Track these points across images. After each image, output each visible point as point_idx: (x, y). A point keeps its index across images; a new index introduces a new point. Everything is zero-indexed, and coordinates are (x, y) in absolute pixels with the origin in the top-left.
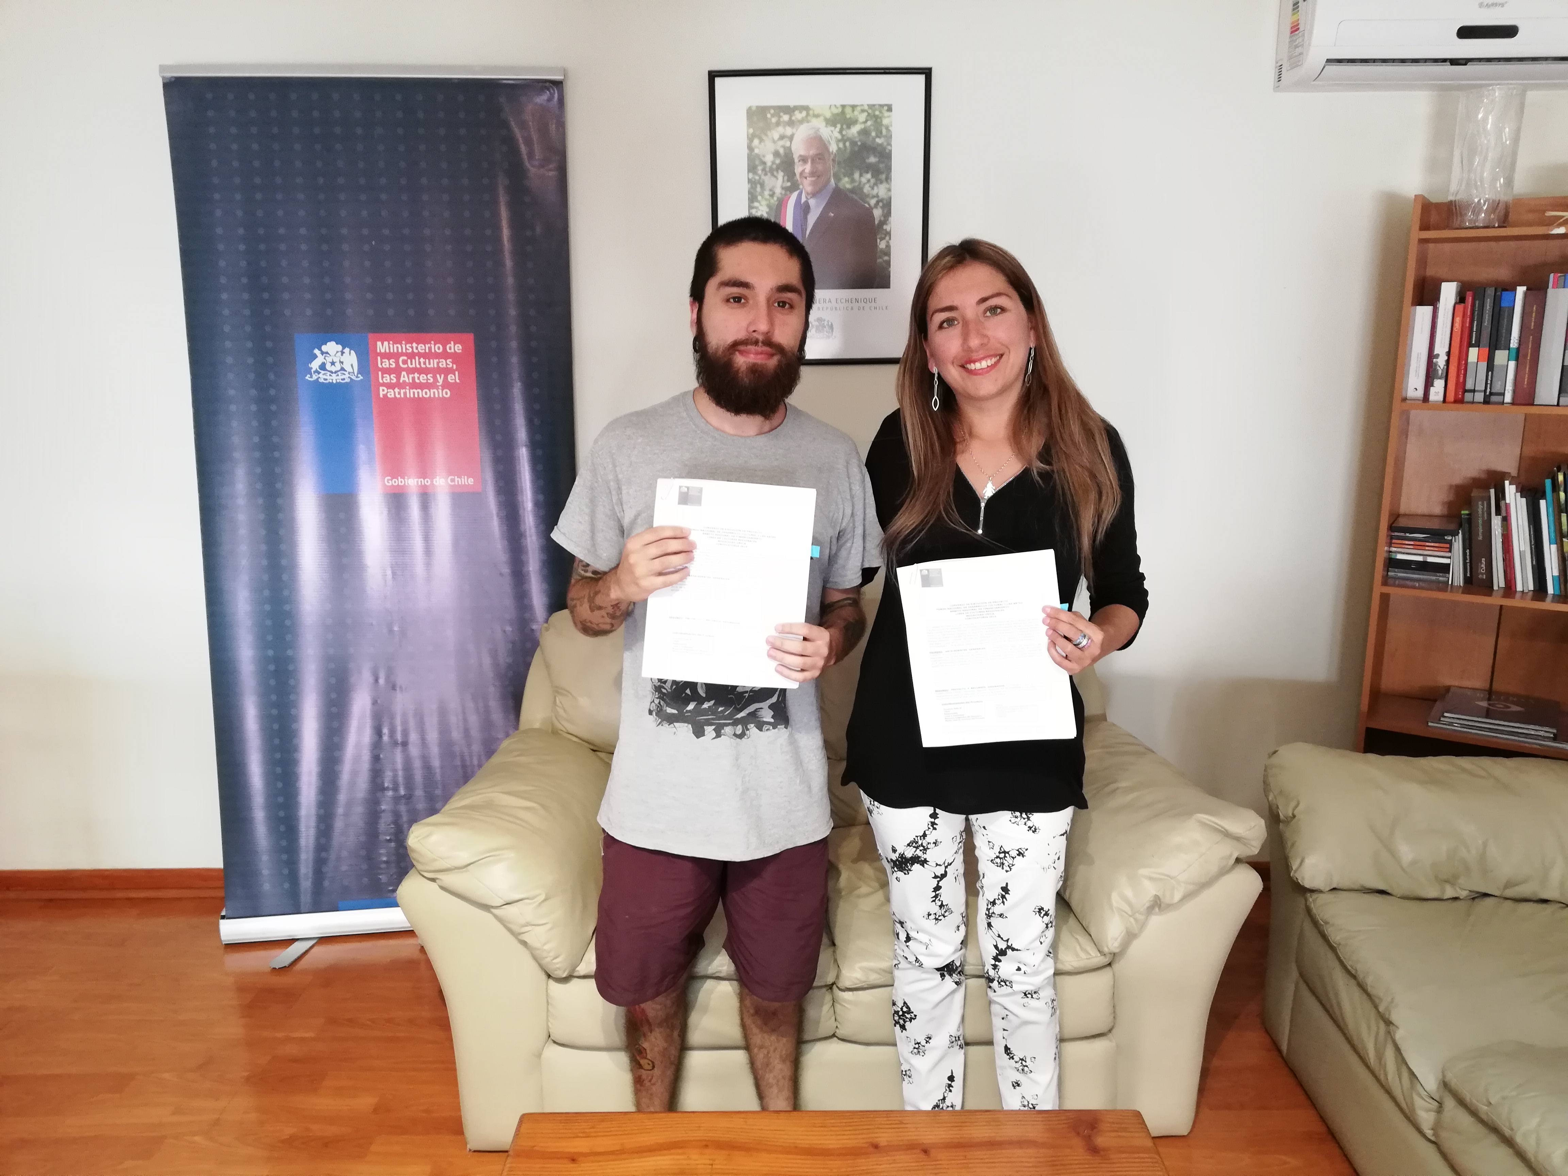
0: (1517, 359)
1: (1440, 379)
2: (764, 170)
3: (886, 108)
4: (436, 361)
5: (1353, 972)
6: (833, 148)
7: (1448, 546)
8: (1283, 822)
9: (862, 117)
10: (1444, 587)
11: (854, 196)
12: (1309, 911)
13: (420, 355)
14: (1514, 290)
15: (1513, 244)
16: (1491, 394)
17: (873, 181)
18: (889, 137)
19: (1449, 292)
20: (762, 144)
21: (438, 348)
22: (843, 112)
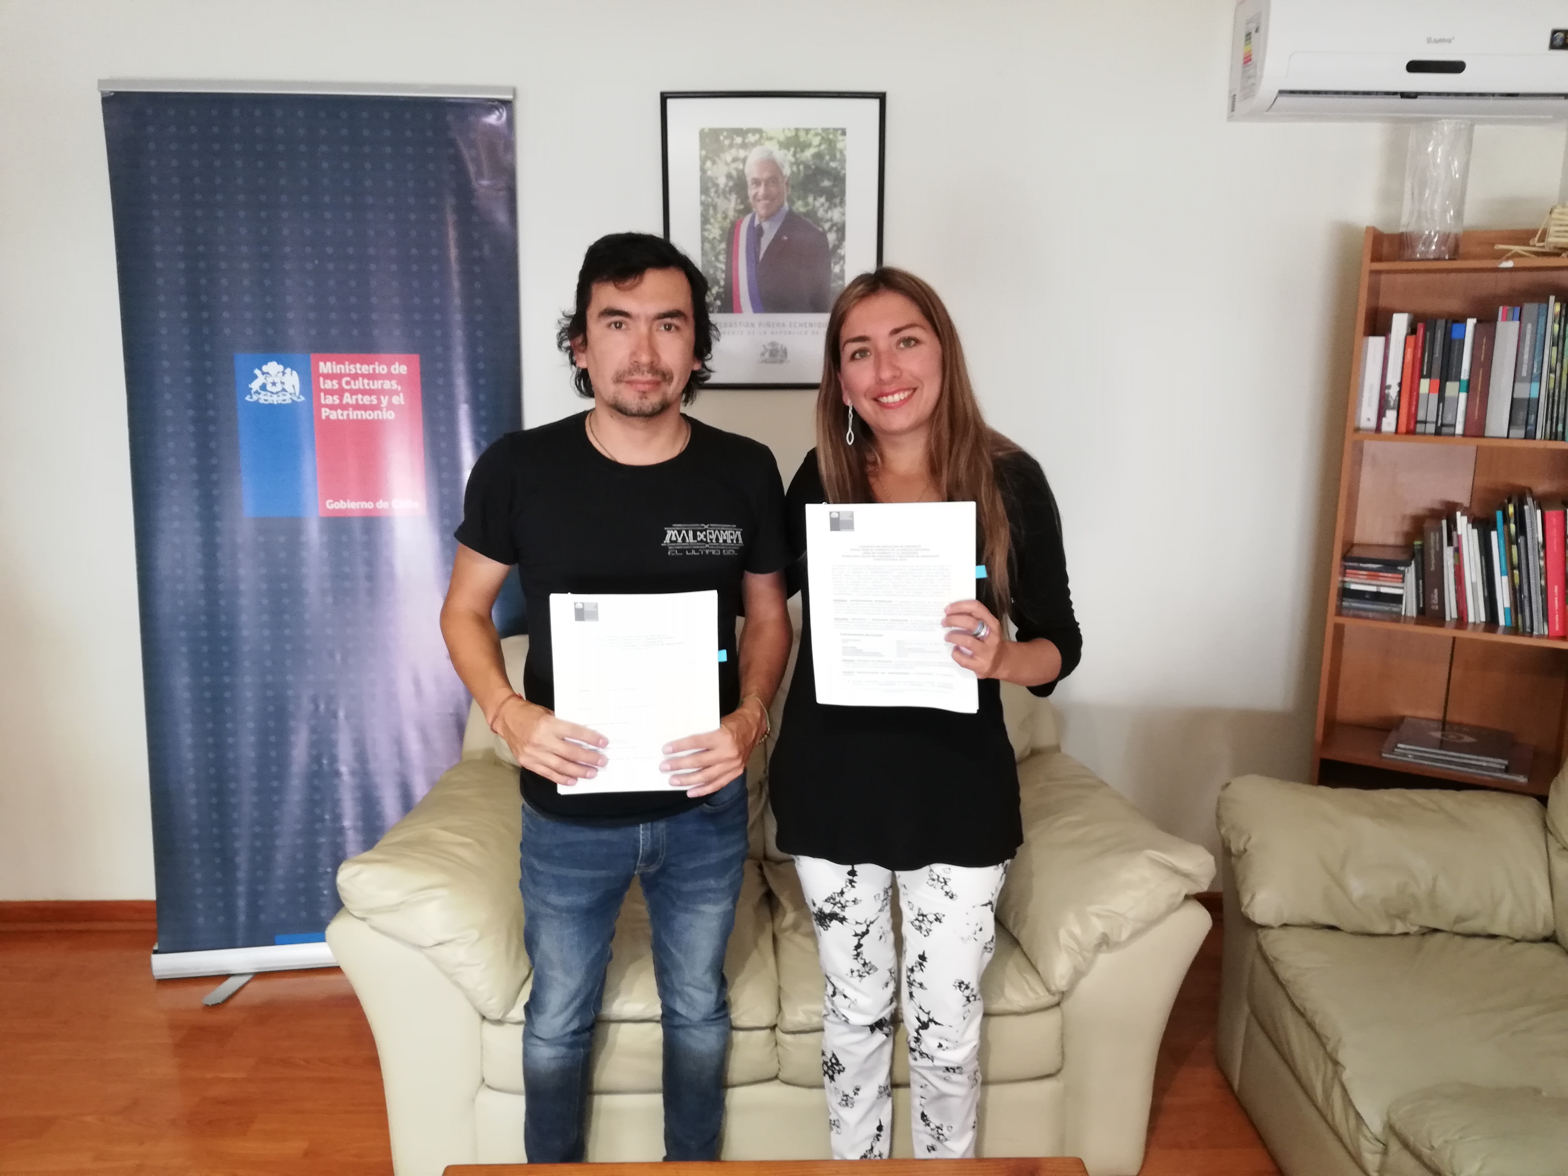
0: (1468, 391)
1: (1393, 409)
2: (716, 192)
3: (840, 132)
4: (380, 382)
5: (1302, 1010)
6: (787, 171)
7: (1401, 576)
8: (1235, 856)
9: (816, 141)
10: (1397, 618)
11: (808, 220)
12: (1260, 947)
13: (364, 376)
14: (1465, 322)
15: (1464, 276)
16: (1442, 425)
17: (827, 205)
18: (843, 161)
19: (1400, 323)
20: (715, 166)
21: (382, 369)
22: (797, 136)
